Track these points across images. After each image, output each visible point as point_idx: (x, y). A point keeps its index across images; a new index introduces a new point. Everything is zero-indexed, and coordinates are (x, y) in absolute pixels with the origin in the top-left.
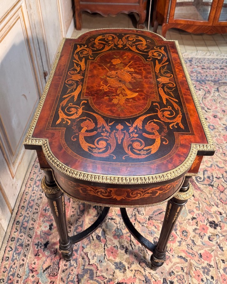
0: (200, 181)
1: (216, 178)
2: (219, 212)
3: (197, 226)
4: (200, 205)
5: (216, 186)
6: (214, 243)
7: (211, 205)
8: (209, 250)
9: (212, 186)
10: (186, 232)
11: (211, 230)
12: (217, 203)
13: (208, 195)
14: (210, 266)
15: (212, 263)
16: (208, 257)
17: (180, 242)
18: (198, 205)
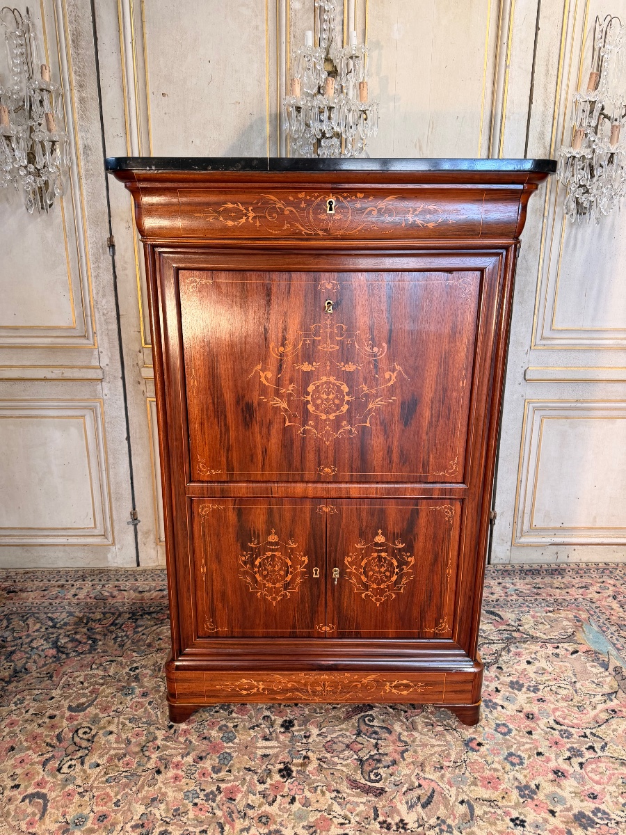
0: (364, 721)
1: (377, 744)
2: (310, 735)
3: (285, 706)
4: (318, 715)
5: (358, 740)
6: (260, 720)
7: (320, 728)
8: (251, 714)
9: (359, 734)
11: (279, 721)
12: (326, 737)
13: (339, 727)
14: (231, 712)
15: (234, 715)
16: (242, 712)
18: (318, 711)
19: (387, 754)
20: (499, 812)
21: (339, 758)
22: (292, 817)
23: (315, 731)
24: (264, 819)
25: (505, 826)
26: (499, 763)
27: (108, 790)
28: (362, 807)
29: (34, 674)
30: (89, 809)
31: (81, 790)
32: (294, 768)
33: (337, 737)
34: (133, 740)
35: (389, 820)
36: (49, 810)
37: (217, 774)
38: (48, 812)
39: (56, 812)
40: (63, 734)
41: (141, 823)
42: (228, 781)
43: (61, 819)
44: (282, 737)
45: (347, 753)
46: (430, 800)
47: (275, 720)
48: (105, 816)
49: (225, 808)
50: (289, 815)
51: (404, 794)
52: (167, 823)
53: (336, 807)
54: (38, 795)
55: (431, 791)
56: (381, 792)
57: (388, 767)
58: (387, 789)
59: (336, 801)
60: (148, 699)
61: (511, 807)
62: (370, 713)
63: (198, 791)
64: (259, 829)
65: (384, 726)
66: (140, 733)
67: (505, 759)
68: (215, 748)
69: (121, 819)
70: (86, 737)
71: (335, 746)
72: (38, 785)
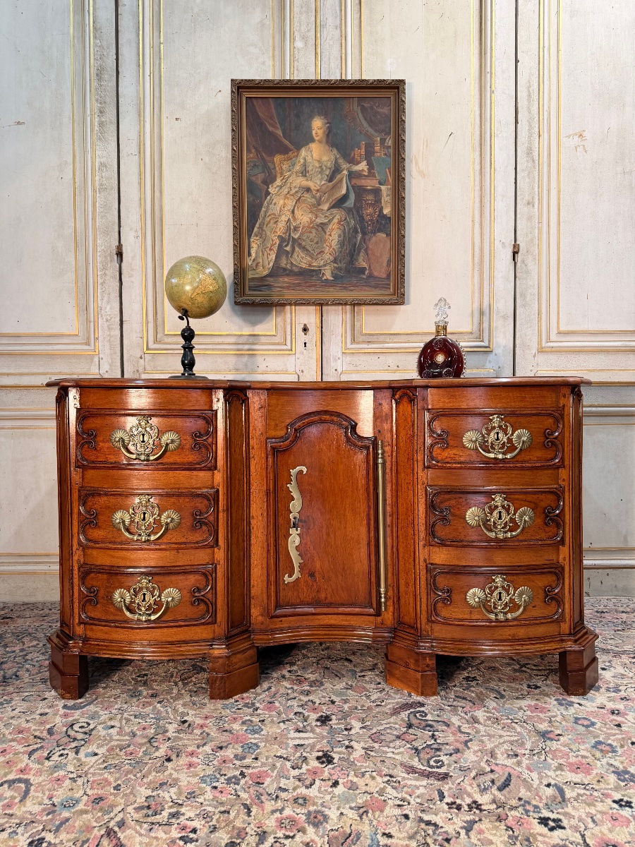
0: (416, 716)
1: (433, 735)
2: (351, 728)
3: (320, 704)
4: (360, 711)
5: (409, 732)
6: (292, 716)
7: (363, 722)
8: (280, 711)
9: (410, 726)
10: (307, 695)
11: (314, 716)
12: (371, 729)
13: (386, 721)
14: (257, 709)
15: (259, 711)
16: (269, 709)
17: (292, 688)
18: (360, 708)
19: (447, 744)
20: (595, 794)
21: (389, 747)
22: (336, 799)
23: (357, 725)
24: (302, 801)
25: (608, 807)
26: (586, 750)
27: (106, 776)
28: (422, 790)
29: (27, 680)
30: (81, 792)
31: (71, 776)
32: (336, 757)
33: (385, 729)
34: (139, 733)
35: (458, 801)
36: (32, 793)
37: (241, 760)
38: (30, 795)
39: (40, 795)
40: (55, 728)
41: (146, 804)
42: (253, 768)
43: (47, 801)
44: (318, 730)
45: (398, 743)
46: (507, 783)
47: (308, 716)
48: (101, 799)
49: (251, 790)
50: (332, 797)
51: (474, 778)
52: (179, 805)
53: (389, 789)
54: (20, 780)
55: (506, 775)
56: (445, 777)
57: (451, 755)
58: (451, 774)
59: (389, 785)
60: (158, 699)
61: (611, 789)
62: (422, 709)
63: (218, 776)
64: (295, 809)
65: (439, 719)
66: (147, 727)
67: (593, 747)
68: (237, 740)
69: (122, 801)
70: (84, 730)
71: (383, 737)
72: (22, 771)
